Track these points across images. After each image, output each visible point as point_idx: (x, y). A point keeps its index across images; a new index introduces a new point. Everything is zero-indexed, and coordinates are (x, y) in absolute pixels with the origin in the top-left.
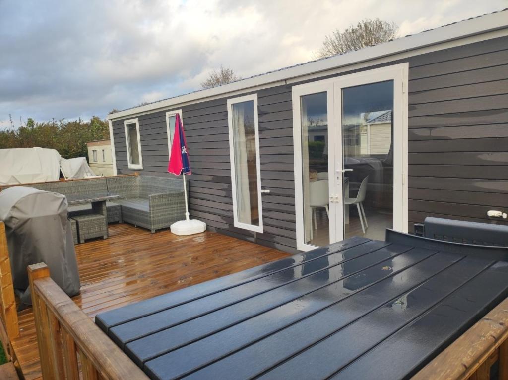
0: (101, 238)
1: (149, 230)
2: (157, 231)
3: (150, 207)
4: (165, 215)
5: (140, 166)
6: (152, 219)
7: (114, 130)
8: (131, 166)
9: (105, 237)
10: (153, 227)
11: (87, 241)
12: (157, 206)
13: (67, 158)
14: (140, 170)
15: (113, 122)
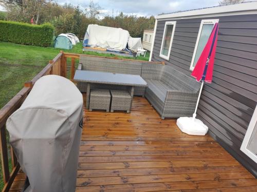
0: (125, 112)
1: (161, 116)
2: (166, 118)
3: (166, 99)
4: (176, 108)
5: (167, 58)
6: (164, 109)
7: (157, 27)
8: (161, 55)
9: (128, 112)
10: (164, 115)
11: (115, 111)
12: (172, 100)
13: (133, 37)
14: (166, 60)
15: (158, 22)
